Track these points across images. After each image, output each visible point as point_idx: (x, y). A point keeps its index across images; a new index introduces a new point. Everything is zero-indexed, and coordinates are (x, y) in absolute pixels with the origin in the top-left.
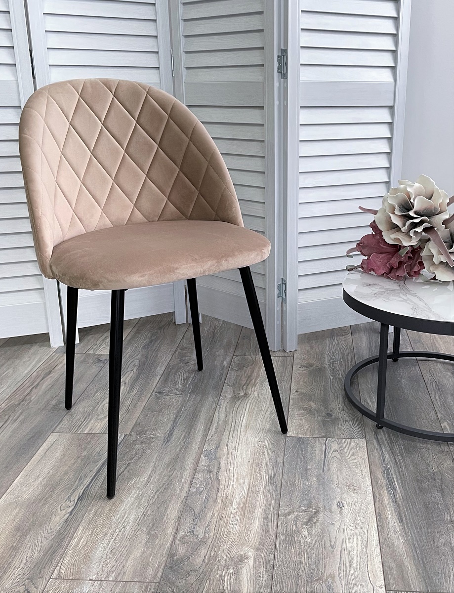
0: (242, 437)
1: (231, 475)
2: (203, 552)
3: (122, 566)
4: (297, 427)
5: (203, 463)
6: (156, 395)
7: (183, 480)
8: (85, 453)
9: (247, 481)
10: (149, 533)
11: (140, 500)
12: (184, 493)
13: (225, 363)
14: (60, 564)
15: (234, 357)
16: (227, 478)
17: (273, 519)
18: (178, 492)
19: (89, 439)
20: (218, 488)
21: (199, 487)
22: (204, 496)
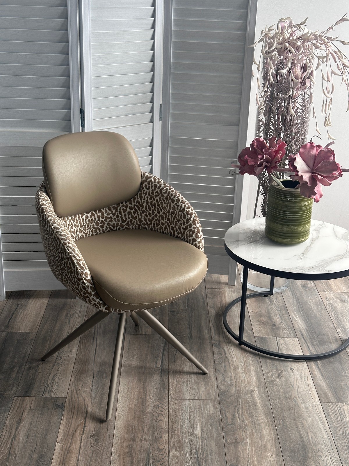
1: (233, 356)
2: (234, 388)
3: (198, 394)
4: (259, 332)
5: (216, 350)
6: (171, 313)
7: (209, 358)
8: (150, 345)
9: (242, 358)
10: (204, 381)
11: (192, 367)
12: (213, 364)
13: (202, 293)
14: (169, 394)
15: (207, 289)
16: (231, 357)
17: (261, 375)
18: (209, 364)
19: (148, 338)
20: (229, 362)
21: (218, 361)
22: (223, 365)
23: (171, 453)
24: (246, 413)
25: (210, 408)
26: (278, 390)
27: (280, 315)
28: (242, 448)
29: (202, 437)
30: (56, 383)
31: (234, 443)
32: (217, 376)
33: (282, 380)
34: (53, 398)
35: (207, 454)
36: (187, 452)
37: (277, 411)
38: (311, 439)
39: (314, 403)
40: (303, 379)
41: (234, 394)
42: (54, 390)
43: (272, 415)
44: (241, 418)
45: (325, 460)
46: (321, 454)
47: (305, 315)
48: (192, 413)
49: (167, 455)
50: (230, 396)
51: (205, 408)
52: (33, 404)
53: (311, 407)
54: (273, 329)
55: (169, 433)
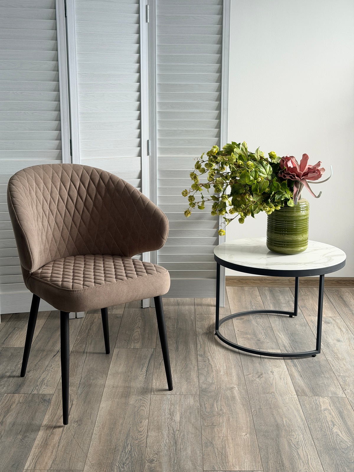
0: (215, 349)
1: (216, 362)
2: (214, 386)
3: (180, 390)
4: (243, 345)
5: (200, 359)
7: (193, 365)
8: (137, 356)
9: (225, 365)
10: (186, 381)
12: (196, 368)
13: (191, 318)
14: (152, 390)
15: (196, 315)
16: (215, 364)
17: (242, 376)
18: (193, 368)
19: (136, 351)
20: (212, 367)
21: (201, 367)
22: (206, 369)
23: (149, 434)
24: (224, 404)
25: (191, 401)
26: (257, 387)
27: (265, 333)
28: (218, 429)
29: (180, 422)
30: (44, 384)
31: (211, 426)
32: (199, 378)
33: (262, 380)
34: (41, 395)
35: (184, 434)
36: (165, 433)
37: (254, 403)
38: (285, 422)
39: (291, 397)
40: (282, 379)
41: (215, 391)
42: (42, 389)
43: (249, 405)
44: (219, 408)
45: (297, 438)
46: (293, 433)
47: (289, 333)
48: (172, 404)
49: (145, 435)
50: (210, 392)
51: (185, 401)
52: (21, 398)
53: (288, 399)
54: (257, 344)
55: (149, 419)
